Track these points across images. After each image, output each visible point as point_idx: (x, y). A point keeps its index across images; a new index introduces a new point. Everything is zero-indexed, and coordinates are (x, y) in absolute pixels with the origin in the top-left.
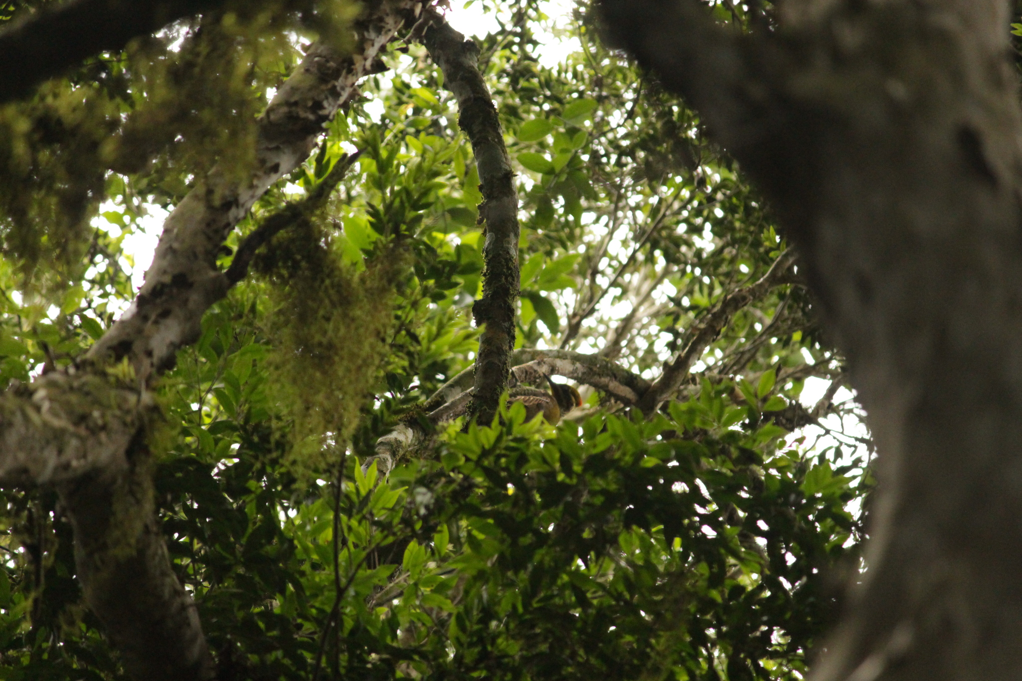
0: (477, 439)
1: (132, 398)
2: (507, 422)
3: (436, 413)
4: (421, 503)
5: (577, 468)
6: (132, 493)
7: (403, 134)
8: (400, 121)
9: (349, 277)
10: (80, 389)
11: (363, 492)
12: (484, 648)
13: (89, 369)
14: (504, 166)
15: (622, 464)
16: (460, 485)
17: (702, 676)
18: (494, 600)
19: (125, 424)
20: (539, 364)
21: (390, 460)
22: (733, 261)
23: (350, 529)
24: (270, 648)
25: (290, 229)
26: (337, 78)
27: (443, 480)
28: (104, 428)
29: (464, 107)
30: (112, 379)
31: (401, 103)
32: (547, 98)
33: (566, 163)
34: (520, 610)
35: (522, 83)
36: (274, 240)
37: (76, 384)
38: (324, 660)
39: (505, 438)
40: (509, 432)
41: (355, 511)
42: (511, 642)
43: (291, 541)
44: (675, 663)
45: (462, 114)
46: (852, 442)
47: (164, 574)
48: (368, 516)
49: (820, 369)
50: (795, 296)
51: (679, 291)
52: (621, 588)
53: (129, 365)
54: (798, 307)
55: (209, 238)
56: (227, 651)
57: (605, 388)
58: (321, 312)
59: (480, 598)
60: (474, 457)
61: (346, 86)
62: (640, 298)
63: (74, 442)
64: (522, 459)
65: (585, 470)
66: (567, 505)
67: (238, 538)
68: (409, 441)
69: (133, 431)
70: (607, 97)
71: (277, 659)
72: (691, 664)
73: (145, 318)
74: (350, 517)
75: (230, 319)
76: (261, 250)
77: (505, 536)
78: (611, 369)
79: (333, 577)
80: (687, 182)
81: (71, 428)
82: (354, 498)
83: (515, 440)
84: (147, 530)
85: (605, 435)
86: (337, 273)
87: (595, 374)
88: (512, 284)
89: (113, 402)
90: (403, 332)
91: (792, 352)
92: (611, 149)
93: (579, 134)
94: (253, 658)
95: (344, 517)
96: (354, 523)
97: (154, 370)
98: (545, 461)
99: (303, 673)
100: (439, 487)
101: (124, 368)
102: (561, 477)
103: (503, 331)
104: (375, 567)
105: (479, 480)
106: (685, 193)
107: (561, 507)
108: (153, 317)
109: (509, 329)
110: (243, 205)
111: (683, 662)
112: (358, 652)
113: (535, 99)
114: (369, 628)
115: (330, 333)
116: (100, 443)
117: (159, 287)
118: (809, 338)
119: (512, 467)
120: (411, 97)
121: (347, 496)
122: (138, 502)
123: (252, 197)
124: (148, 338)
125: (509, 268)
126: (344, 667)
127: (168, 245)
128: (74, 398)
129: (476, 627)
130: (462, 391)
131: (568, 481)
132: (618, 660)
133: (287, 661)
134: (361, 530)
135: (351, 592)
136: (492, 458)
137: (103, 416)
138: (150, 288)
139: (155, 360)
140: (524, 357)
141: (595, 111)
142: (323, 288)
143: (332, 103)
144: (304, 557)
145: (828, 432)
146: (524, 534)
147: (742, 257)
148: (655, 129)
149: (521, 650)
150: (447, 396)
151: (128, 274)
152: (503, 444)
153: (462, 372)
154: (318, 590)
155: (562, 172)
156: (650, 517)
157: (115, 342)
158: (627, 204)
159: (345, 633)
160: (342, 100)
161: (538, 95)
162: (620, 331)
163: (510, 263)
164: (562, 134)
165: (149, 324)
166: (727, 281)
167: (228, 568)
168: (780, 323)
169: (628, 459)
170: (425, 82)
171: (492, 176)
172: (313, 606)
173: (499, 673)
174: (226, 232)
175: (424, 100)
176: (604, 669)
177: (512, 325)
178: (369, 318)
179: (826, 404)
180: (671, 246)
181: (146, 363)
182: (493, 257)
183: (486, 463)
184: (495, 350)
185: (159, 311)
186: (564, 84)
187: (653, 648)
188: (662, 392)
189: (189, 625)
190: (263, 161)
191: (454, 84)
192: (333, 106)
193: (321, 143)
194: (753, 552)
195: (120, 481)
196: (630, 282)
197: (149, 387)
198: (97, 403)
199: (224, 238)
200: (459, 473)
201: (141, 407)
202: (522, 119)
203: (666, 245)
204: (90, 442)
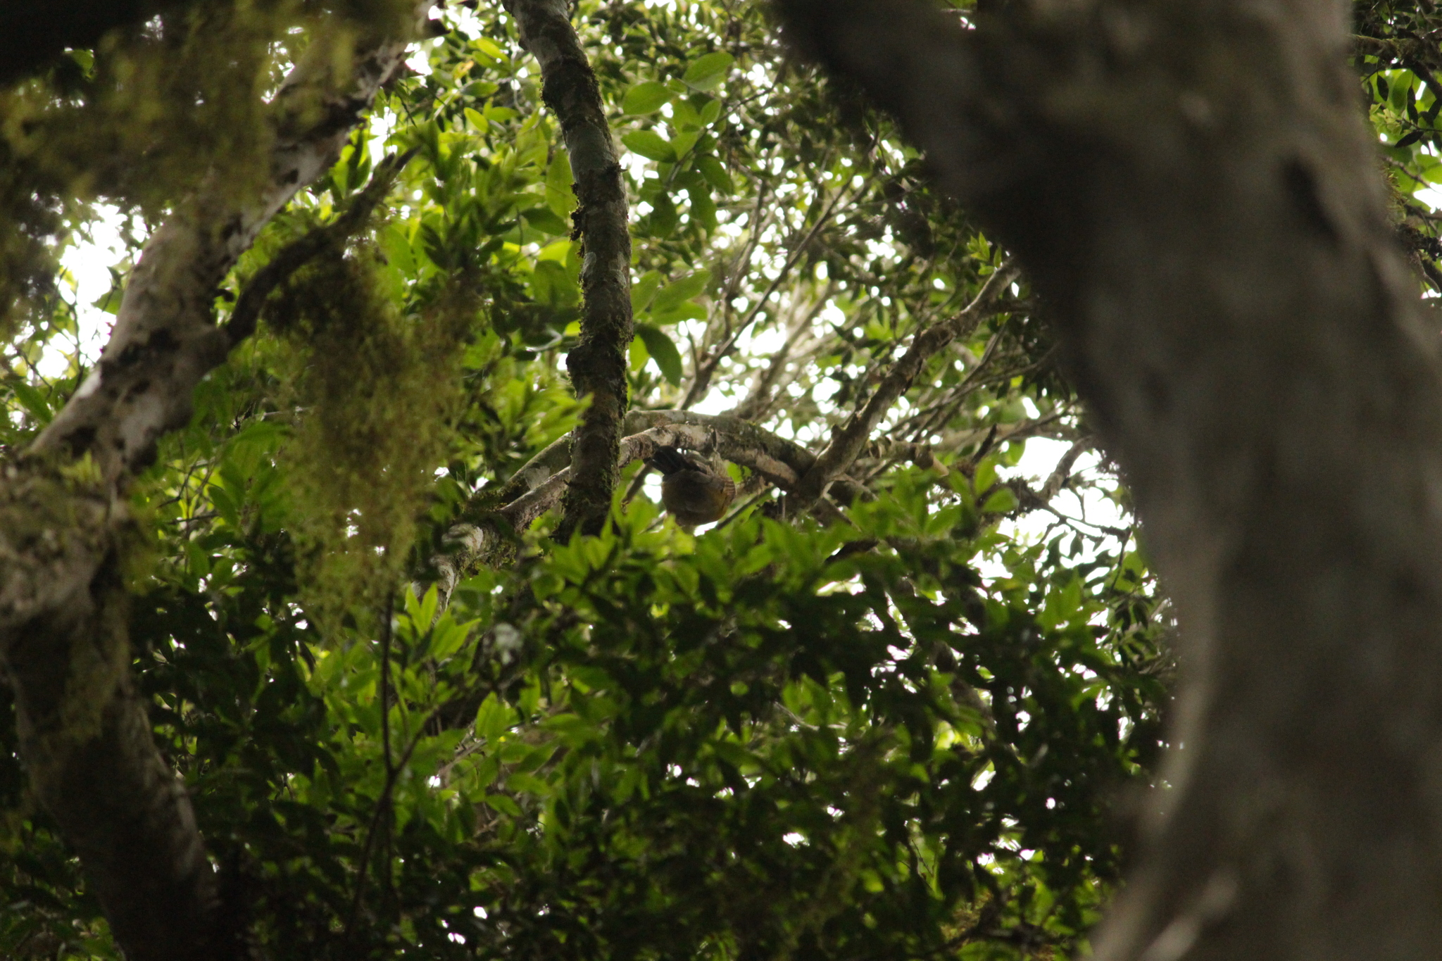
0: (581, 556)
1: (98, 511)
2: (623, 531)
3: (515, 505)
4: (504, 647)
5: (724, 596)
6: (98, 644)
7: (460, 105)
8: (455, 86)
9: (398, 332)
10: (25, 498)
11: (422, 631)
12: (596, 849)
13: (35, 469)
14: (608, 157)
15: (787, 589)
16: (559, 620)
17: (901, 884)
18: (610, 781)
19: (89, 548)
20: (658, 432)
21: (452, 574)
22: (926, 276)
23: (404, 683)
24: (294, 854)
25: (314, 263)
26: (376, 47)
27: (535, 613)
28: (60, 554)
29: (550, 73)
30: (69, 484)
31: (455, 60)
32: (661, 50)
33: (692, 145)
34: (646, 794)
35: (627, 31)
36: (293, 280)
37: (18, 492)
38: (369, 870)
39: (621, 553)
40: (627, 544)
41: (410, 658)
42: (633, 839)
43: (320, 702)
44: (864, 866)
45: (547, 84)
46: (1097, 533)
47: (144, 754)
48: (430, 666)
49: (1047, 427)
50: (1015, 326)
51: (849, 318)
52: (787, 762)
53: (93, 461)
54: (1018, 341)
55: (201, 279)
56: (232, 858)
57: (751, 464)
58: (360, 385)
59: (589, 779)
60: (578, 581)
61: (390, 58)
62: (795, 329)
63: (18, 576)
64: (646, 585)
65: (735, 599)
66: (710, 648)
67: (245, 698)
68: (479, 545)
69: (99, 557)
70: (746, 49)
71: (303, 869)
72: (887, 869)
73: (113, 394)
74: (404, 666)
75: (229, 389)
76: (276, 293)
77: (623, 692)
78: (759, 438)
79: (380, 749)
80: (859, 168)
81: (13, 556)
82: (408, 637)
83: (636, 556)
84: (119, 693)
85: (763, 548)
86: (381, 327)
87: (737, 444)
88: (621, 325)
89: (72, 516)
90: (476, 405)
91: (1009, 402)
92: (751, 121)
93: (710, 103)
94: (270, 868)
95: (395, 666)
96: (410, 674)
97: (126, 469)
98: (678, 589)
99: (338, 888)
100: (528, 624)
101: (86, 468)
102: (699, 606)
103: (610, 392)
104: (437, 734)
105: (584, 611)
106: (858, 181)
107: (702, 651)
108: (124, 392)
109: (619, 388)
110: (248, 230)
111: (874, 865)
112: (416, 856)
113: (645, 52)
114: (431, 821)
115: (373, 416)
116: (54, 576)
117: (131, 350)
118: (1034, 382)
119: (632, 595)
120: (469, 51)
121: (400, 639)
122: (106, 658)
123: (261, 218)
124: (117, 422)
125: (617, 303)
126: (399, 878)
127: (142, 290)
128: (15, 513)
129: (583, 819)
130: (551, 473)
131: (709, 613)
132: (784, 863)
133: (315, 872)
134: (419, 685)
135: (407, 773)
136: (602, 583)
137: (58, 537)
138: (120, 351)
139: (128, 452)
140: (637, 423)
141: (730, 69)
142: (361, 349)
143: (371, 83)
144: (339, 721)
145: (1063, 520)
146: (649, 690)
147: (938, 271)
148: (814, 93)
149: (647, 850)
150: (530, 480)
151: (71, 303)
152: (618, 562)
153: (550, 446)
154: (360, 769)
155: (686, 158)
156: (825, 663)
157: (71, 429)
158: (775, 197)
159: (398, 831)
160: (385, 77)
161: (648, 47)
162: (766, 376)
163: (619, 296)
164: (684, 102)
165: (119, 402)
166: (919, 305)
167: (230, 741)
168: (992, 364)
169: (795, 582)
170: (488, 30)
171: (592, 172)
172: (352, 791)
173: (616, 883)
174: (224, 268)
175: (486, 55)
176: (765, 877)
177: (623, 383)
178: (427, 390)
179: (1061, 479)
180: (839, 256)
181: (115, 458)
182: (594, 286)
183: (594, 589)
184: (599, 418)
185: (132, 383)
186: (685, 31)
187: (834, 848)
188: (831, 469)
189: (179, 823)
190: (275, 167)
191: (534, 40)
192: (373, 87)
193: (355, 140)
194: (972, 710)
195: (81, 627)
196: (778, 305)
197: (122, 494)
198: (50, 518)
199: (221, 277)
200: (557, 601)
201: (110, 524)
202: (626, 80)
203: (829, 254)
204: (41, 575)
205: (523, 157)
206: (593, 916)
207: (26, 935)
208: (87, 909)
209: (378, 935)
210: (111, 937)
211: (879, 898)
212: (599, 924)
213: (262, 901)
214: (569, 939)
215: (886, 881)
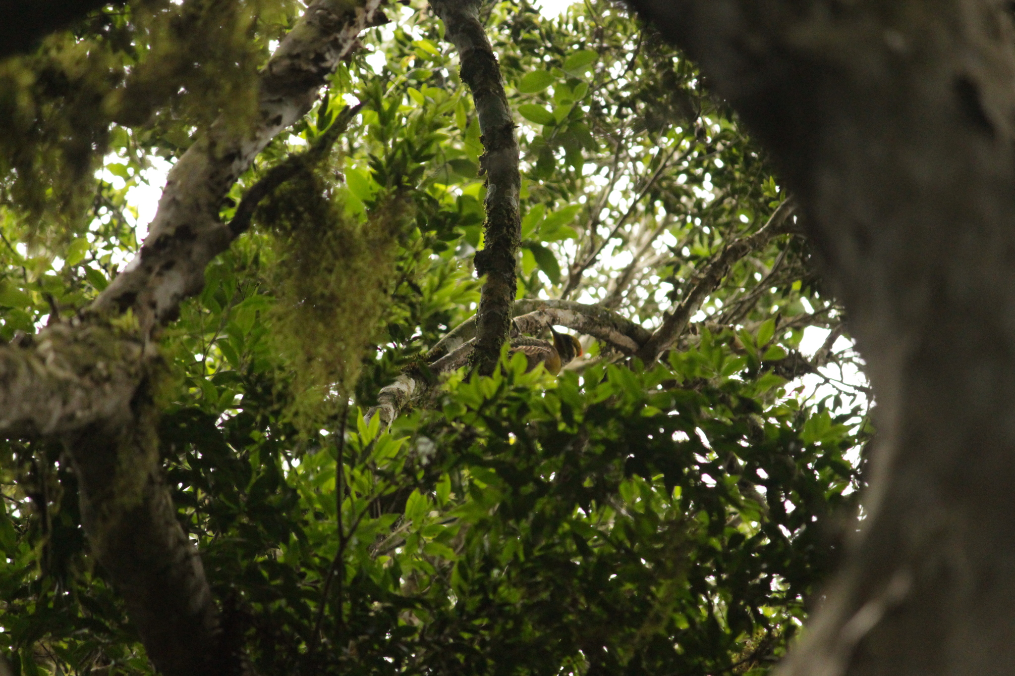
0: (478, 389)
1: (136, 350)
2: (508, 372)
3: (438, 363)
4: (423, 453)
5: (578, 417)
6: (137, 442)
7: (405, 85)
8: (402, 73)
9: (351, 229)
10: (84, 340)
11: (366, 442)
12: (486, 596)
13: (93, 320)
14: (505, 118)
15: (623, 413)
16: (462, 435)
17: (702, 623)
18: (496, 549)
19: (129, 375)
20: (540, 314)
21: (393, 410)
22: (733, 211)
23: (353, 478)
24: (273, 597)
25: (292, 180)
26: (339, 31)
27: (445, 430)
28: (108, 379)
29: (465, 59)
30: (116, 331)
31: (402, 55)
32: (548, 50)
33: (567, 114)
34: (522, 558)
35: (524, 35)
36: (277, 192)
37: (80, 335)
38: (327, 608)
39: (506, 388)
40: (511, 382)
41: (357, 461)
42: (513, 590)
43: (294, 491)
44: (675, 610)
45: (463, 66)
46: (851, 390)
47: (168, 524)
48: (371, 466)
49: (818, 318)
50: (795, 246)
51: (679, 241)
52: (622, 536)
53: (133, 316)
54: (798, 257)
55: (212, 190)
56: (231, 599)
57: (606, 338)
58: (324, 264)
59: (482, 546)
60: (476, 407)
61: (348, 38)
62: (641, 249)
63: (79, 393)
64: (524, 409)
65: (586, 419)
66: (568, 454)
67: (241, 487)
68: (412, 391)
69: (137, 382)
70: (607, 49)
71: (280, 609)
72: (691, 612)
73: (149, 270)
74: (353, 466)
75: (233, 271)
76: (264, 202)
77: (507, 485)
78: (612, 320)
79: (336, 526)
80: (687, 133)
81: (75, 379)
82: (357, 448)
83: (517, 390)
84: (151, 481)
85: (605, 385)
86: (339, 225)
87: (596, 324)
88: (513, 235)
89: (117, 354)
90: (405, 283)
91: (792, 301)
92: (611, 101)
93: (580, 85)
94: (257, 607)
95: (346, 467)
96: (357, 472)
97: (158, 322)
98: (546, 411)
99: (306, 622)
100: (441, 437)
101: (128, 320)
102: (562, 427)
103: (504, 282)
104: (377, 516)
105: (481, 429)
106: (686, 144)
107: (562, 457)
108: (157, 269)
109: (511, 280)
110: (246, 157)
111: (683, 609)
112: (361, 600)
113: (536, 51)
114: (372, 577)
115: (333, 284)
116: (104, 394)
117: (162, 240)
118: (808, 288)
119: (514, 417)
120: (412, 48)
121: (350, 446)
122: (143, 452)
123: (255, 149)
124: (152, 290)
125: (510, 219)
126: (347, 616)
127: (171, 197)
128: (78, 350)
129: (478, 576)
130: (464, 341)
131: (569, 430)
132: (618, 607)
133: (290, 610)
134: (364, 480)
135: (354, 541)
136: (493, 408)
137: (107, 367)
138: (153, 240)
139: (159, 311)
140: (525, 307)
141: (596, 62)
142: (325, 239)
143: (334, 55)
144: (307, 506)
145: (827, 381)
146: (525, 483)
147: (742, 207)
148: (655, 80)
149: (523, 598)
150: (449, 346)
151: (132, 226)
152: (505, 394)
153: (464, 323)
154: (321, 540)
155: (563, 123)
156: (650, 466)
157: (119, 294)
158: (628, 155)
159: (348, 582)
160: (344, 52)
161: (539, 47)
162: (620, 281)
163: (511, 214)
164: (563, 85)
165: (153, 275)
166: (727, 231)
167: (232, 518)
168: (780, 273)
169: (628, 408)
170: (427, 34)
171: (494, 128)
172: (316, 555)
173: (500, 621)
174: (229, 183)
175: (425, 52)
176: (605, 616)
177: (513, 275)
178: (371, 270)
179: (826, 353)
180: (672, 196)
181: (150, 314)
182: (494, 208)
183: (487, 413)
184: (496, 300)
185: (162, 262)
186: (565, 35)
187: (653, 597)
188: (663, 342)
189: (193, 574)
190: (265, 114)
191: (455, 36)
192: (335, 59)
193: (323, 95)
194: (752, 501)
195: (124, 431)
196: (630, 232)
197: (153, 338)
198: (102, 354)
199: (227, 190)
200: (461, 422)
201: (145, 358)
202: (523, 71)
203: (666, 196)
204: (95, 393)
205: (440, 108)
206: (483, 644)
207: (87, 654)
208: (130, 635)
209: (333, 655)
210: (147, 658)
211: (685, 632)
212: (488, 649)
213: (252, 631)
214: (466, 660)
215: (691, 621)
